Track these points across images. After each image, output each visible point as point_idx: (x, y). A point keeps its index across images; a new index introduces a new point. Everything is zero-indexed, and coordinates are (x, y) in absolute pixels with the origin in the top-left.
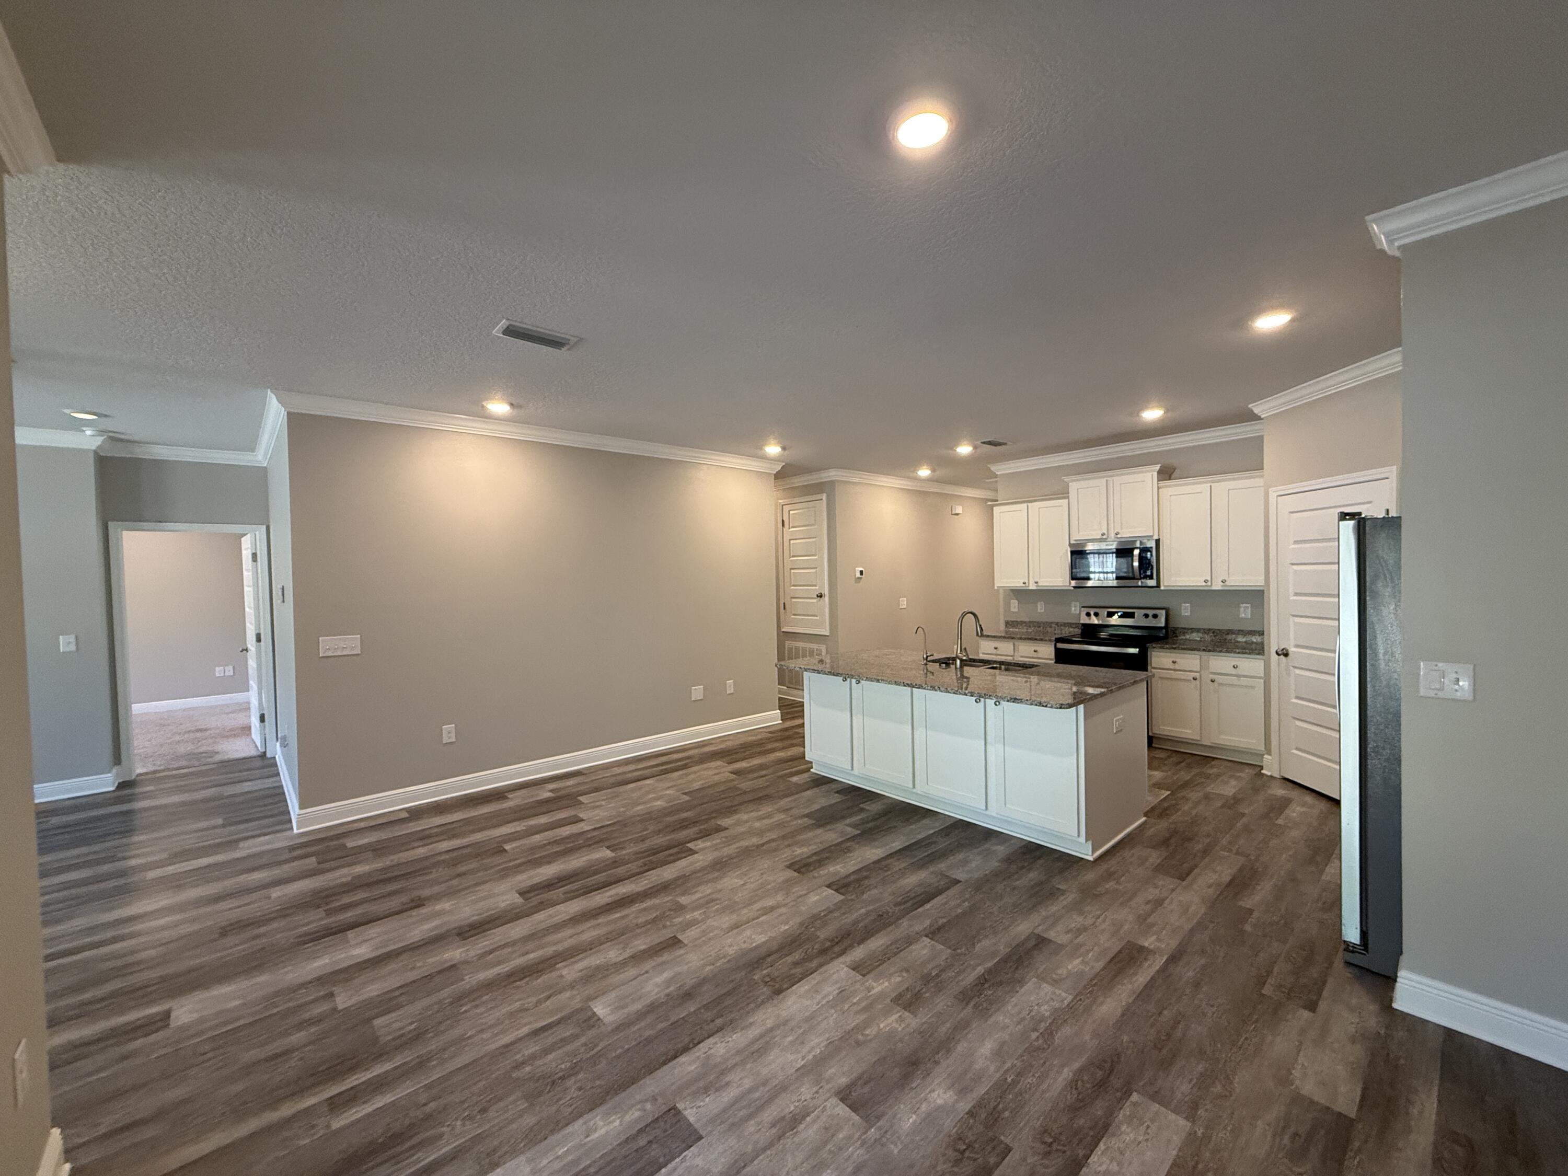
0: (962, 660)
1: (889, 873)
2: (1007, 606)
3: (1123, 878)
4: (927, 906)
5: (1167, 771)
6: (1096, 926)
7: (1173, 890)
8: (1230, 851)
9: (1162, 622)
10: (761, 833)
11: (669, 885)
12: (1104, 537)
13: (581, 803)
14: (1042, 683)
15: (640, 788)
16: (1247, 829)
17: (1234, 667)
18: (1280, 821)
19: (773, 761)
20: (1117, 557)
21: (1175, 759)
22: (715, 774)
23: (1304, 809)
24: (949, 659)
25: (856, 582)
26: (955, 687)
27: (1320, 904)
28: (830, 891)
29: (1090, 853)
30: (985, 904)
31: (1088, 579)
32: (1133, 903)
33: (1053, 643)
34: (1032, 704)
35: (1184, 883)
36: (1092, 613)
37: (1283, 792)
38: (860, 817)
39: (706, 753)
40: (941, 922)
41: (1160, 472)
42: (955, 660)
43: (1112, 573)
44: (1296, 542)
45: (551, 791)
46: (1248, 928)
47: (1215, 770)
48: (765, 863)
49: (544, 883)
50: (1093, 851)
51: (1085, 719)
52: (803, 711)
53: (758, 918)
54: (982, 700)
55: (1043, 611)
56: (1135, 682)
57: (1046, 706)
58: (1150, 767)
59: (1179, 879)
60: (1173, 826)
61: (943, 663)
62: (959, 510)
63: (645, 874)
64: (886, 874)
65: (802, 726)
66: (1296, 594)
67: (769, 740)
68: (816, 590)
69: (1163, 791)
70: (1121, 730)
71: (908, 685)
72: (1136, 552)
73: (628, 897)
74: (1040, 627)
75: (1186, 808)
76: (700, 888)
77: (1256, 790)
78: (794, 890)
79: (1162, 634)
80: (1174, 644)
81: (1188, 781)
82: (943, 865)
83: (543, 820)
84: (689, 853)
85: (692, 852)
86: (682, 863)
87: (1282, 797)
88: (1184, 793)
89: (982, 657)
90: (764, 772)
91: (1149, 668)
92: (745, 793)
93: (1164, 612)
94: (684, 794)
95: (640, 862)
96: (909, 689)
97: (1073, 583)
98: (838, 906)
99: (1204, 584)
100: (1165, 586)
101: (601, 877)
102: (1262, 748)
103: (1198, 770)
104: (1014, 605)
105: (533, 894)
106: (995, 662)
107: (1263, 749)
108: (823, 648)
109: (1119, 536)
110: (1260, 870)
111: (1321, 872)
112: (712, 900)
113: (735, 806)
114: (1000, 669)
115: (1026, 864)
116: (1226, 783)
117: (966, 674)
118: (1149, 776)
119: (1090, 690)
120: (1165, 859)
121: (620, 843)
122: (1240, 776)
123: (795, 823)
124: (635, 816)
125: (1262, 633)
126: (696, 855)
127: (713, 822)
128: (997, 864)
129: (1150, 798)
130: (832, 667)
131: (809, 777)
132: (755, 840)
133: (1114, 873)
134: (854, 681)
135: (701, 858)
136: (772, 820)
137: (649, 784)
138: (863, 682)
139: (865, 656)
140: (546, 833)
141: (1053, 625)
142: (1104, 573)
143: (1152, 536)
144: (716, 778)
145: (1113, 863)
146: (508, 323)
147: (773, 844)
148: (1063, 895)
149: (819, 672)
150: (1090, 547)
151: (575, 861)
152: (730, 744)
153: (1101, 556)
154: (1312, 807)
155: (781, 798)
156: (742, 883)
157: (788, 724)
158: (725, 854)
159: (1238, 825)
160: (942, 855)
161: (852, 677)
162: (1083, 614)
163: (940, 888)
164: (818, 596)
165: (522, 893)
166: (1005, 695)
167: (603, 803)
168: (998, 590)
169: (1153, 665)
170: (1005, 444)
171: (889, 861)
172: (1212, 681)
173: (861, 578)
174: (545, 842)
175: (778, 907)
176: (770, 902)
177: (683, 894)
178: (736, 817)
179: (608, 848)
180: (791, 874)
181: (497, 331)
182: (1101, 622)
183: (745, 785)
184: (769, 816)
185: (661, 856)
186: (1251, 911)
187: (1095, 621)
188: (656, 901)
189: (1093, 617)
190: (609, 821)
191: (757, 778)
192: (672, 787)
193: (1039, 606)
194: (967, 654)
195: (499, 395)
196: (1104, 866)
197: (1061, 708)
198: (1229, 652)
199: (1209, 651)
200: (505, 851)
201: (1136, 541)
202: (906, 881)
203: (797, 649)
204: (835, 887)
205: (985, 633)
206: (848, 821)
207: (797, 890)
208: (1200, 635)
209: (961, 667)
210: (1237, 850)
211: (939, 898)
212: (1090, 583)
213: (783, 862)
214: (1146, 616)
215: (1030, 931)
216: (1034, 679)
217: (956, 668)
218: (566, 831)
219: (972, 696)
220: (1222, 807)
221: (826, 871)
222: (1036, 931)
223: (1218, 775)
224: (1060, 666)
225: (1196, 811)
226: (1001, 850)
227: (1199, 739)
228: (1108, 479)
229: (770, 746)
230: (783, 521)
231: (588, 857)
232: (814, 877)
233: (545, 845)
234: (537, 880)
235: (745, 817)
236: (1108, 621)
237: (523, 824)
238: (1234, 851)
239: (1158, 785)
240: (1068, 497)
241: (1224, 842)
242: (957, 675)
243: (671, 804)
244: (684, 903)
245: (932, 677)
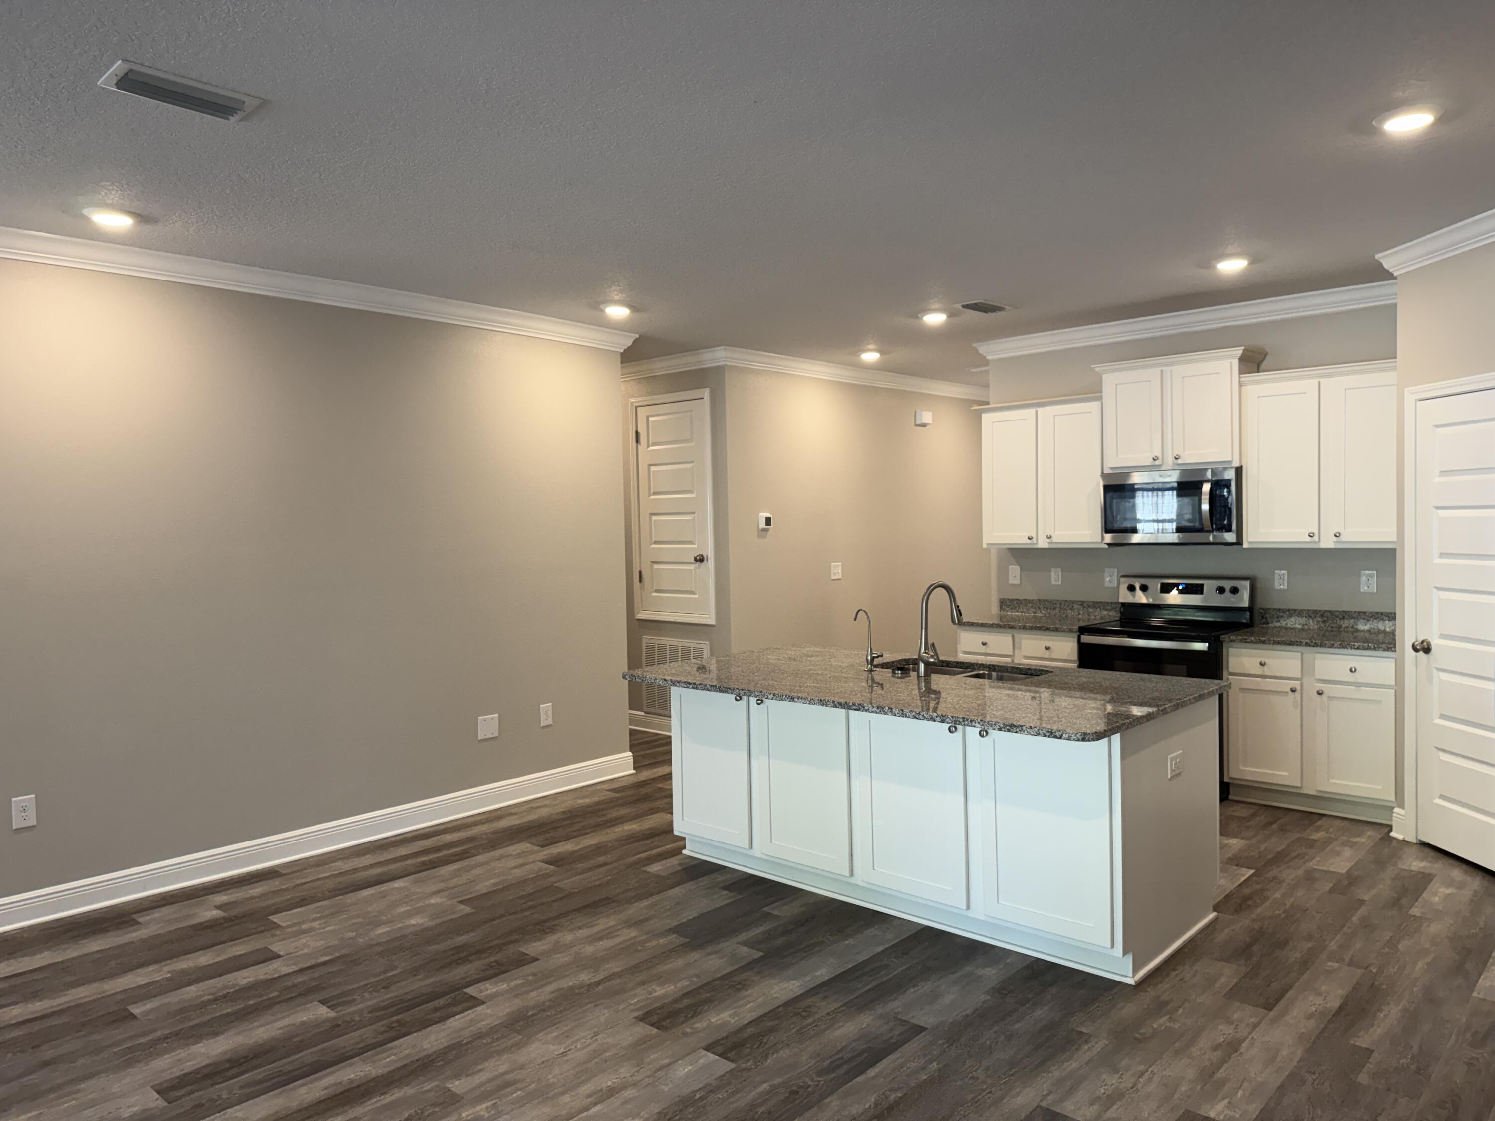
0: (927, 664)
1: (810, 1020)
2: (1002, 573)
3: (1180, 1011)
4: (871, 1073)
5: (1249, 839)
6: (1137, 1090)
7: (1255, 1026)
8: (1340, 960)
9: (1244, 600)
10: (594, 963)
11: (433, 1061)
12: (1157, 463)
13: (277, 926)
14: (1057, 699)
15: (383, 895)
16: (1367, 925)
17: (1351, 670)
18: (1416, 911)
19: (619, 840)
20: (1178, 495)
21: (1262, 818)
22: (515, 867)
23: (1449, 891)
24: (907, 661)
25: (759, 536)
26: (917, 707)
27: (1468, 1036)
28: (711, 1057)
29: (1131, 974)
30: (964, 1063)
31: (1134, 530)
32: (1194, 1051)
33: (1076, 635)
34: (1038, 734)
35: (1272, 1014)
36: (1137, 586)
37: (1423, 864)
38: (761, 929)
39: (505, 830)
40: (892, 1097)
41: (1243, 360)
42: (917, 664)
43: (1170, 521)
44: (1443, 473)
45: (219, 907)
46: (1363, 1078)
47: (1322, 833)
48: (601, 1015)
49: (205, 1071)
50: (1135, 970)
51: (1123, 757)
52: (670, 752)
53: (587, 1109)
54: (960, 728)
55: (1060, 583)
56: (1201, 697)
57: (1061, 738)
58: (1225, 831)
59: (1265, 1008)
60: (1257, 926)
61: (899, 669)
62: (927, 417)
63: (389, 1045)
64: (805, 1023)
65: (669, 777)
66: (1442, 555)
67: (611, 803)
68: (694, 549)
69: (1244, 870)
70: (1179, 774)
71: (841, 706)
72: (1207, 487)
73: (358, 1086)
74: (1055, 609)
75: (1277, 895)
76: (486, 1064)
77: (1381, 864)
78: (648, 1060)
79: (1245, 618)
80: (1263, 635)
81: (1279, 853)
82: (896, 1004)
83: (204, 959)
84: (470, 1004)
85: (475, 1002)
86: (456, 1023)
87: (1419, 873)
88: (1274, 872)
89: (962, 657)
90: (602, 859)
91: (1225, 673)
92: (569, 895)
93: (1247, 584)
94: (461, 902)
95: (380, 1026)
96: (842, 712)
97: (1108, 538)
98: (723, 1081)
99: (1309, 539)
100: (1250, 542)
101: (307, 1056)
102: (1390, 796)
103: (1296, 835)
104: (1014, 573)
105: (183, 1091)
106: (982, 666)
107: (1393, 799)
108: (705, 646)
109: (1179, 461)
110: (1384, 987)
111: (1472, 986)
112: (509, 1084)
113: (553, 918)
114: (990, 677)
115: (1030, 996)
116: (1338, 854)
117: (934, 687)
118: (1223, 847)
119: (1137, 711)
120: (1245, 977)
121: (344, 994)
122: (1357, 843)
123: (654, 943)
124: (372, 946)
125: (1392, 617)
126: (479, 1009)
127: (511, 949)
128: (983, 998)
129: (1222, 882)
130: (719, 678)
131: (680, 864)
132: (585, 977)
133: (1167, 1003)
134: (753, 700)
135: (489, 1012)
136: (617, 940)
137: (399, 889)
138: (768, 702)
139: (772, 658)
140: (211, 982)
141: (1076, 606)
142: (1158, 521)
143: (1230, 462)
144: (518, 873)
145: (1164, 991)
146: (126, 67)
147: (616, 982)
148: (1086, 1042)
149: (695, 686)
150: (1137, 479)
151: (262, 1029)
152: (544, 812)
153: (1155, 492)
154: (1461, 886)
155: (630, 902)
156: (562, 1051)
157: (646, 774)
158: (531, 1003)
159: (1354, 919)
160: (896, 987)
161: (750, 693)
162: (1123, 588)
163: (893, 1040)
164: (696, 560)
165: (162, 1091)
166: (994, 720)
167: (316, 924)
168: (988, 550)
169: (1231, 670)
170: (1000, 309)
171: (809, 1001)
172: (1320, 693)
173: (767, 530)
174: (206, 998)
175: (623, 1087)
176: (607, 1081)
177: (457, 1076)
178: (552, 938)
179: (323, 1002)
180: (645, 1030)
181: (107, 79)
182: (1151, 601)
183: (567, 883)
184: (608, 934)
185: (417, 1013)
186: (1369, 1052)
187: (1141, 598)
188: (407, 1091)
189: (1139, 592)
190: (327, 955)
191: (590, 869)
192: (443, 890)
193: (1053, 574)
194: (936, 654)
195: (114, 197)
196: (1152, 993)
197: (1083, 740)
198: (1343, 647)
199: (1316, 645)
200: (134, 1017)
201: (1206, 470)
202: (837, 1033)
203: (662, 648)
204: (720, 1049)
205: (965, 619)
206: (744, 936)
207: (656, 1057)
208: (1303, 620)
209: (927, 674)
210: (1351, 960)
211: (891, 1057)
212: (1136, 538)
213: (633, 1011)
214: (1221, 590)
215: (1035, 1104)
216: (1045, 693)
217: (919, 676)
218: (245, 977)
219: (943, 722)
220: (1331, 891)
221: (705, 1024)
222: (1044, 1104)
223: (1326, 843)
224: (1086, 672)
225: (1292, 899)
226: (991, 974)
227: (1299, 785)
228: (1164, 368)
229: (614, 814)
230: (637, 434)
231: (286, 1022)
232: (685, 1034)
233: (210, 1002)
234: (189, 1066)
235: (568, 937)
236: (1163, 599)
237: (166, 969)
238: (1347, 960)
239: (1237, 861)
240: (1100, 398)
241: (1332, 945)
242: (920, 688)
243: (438, 921)
244: (458, 1092)
245: (880, 691)
